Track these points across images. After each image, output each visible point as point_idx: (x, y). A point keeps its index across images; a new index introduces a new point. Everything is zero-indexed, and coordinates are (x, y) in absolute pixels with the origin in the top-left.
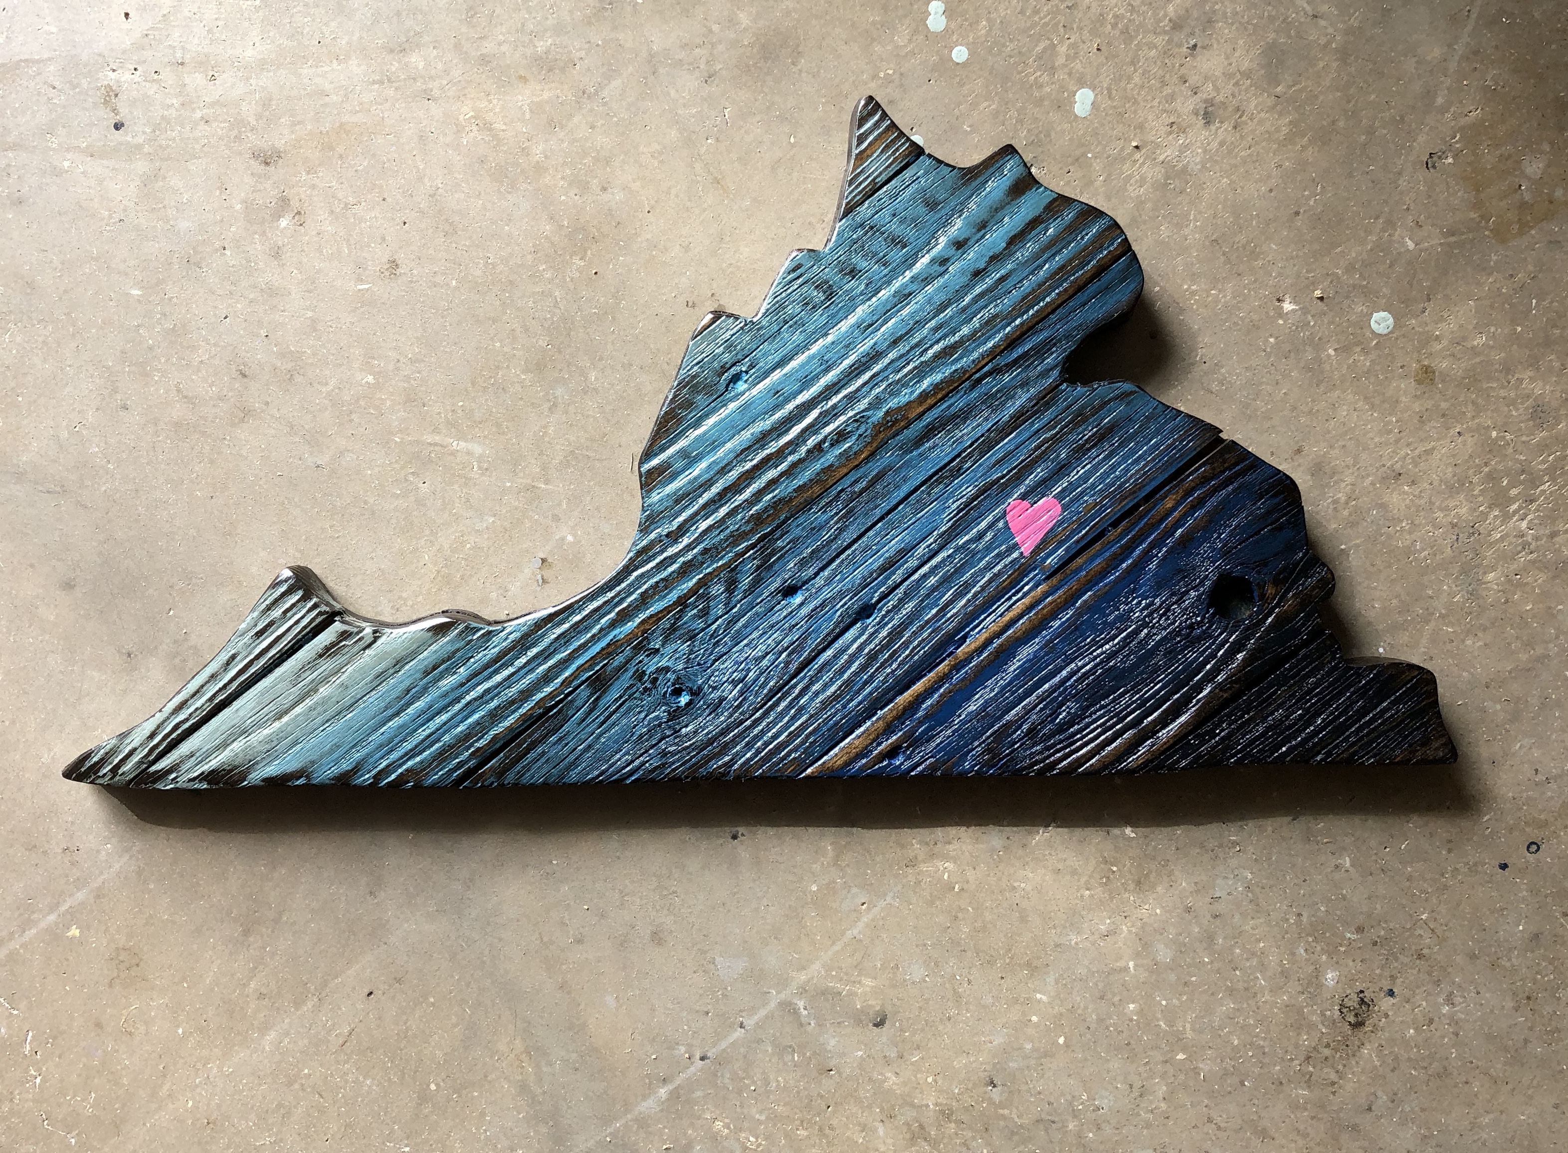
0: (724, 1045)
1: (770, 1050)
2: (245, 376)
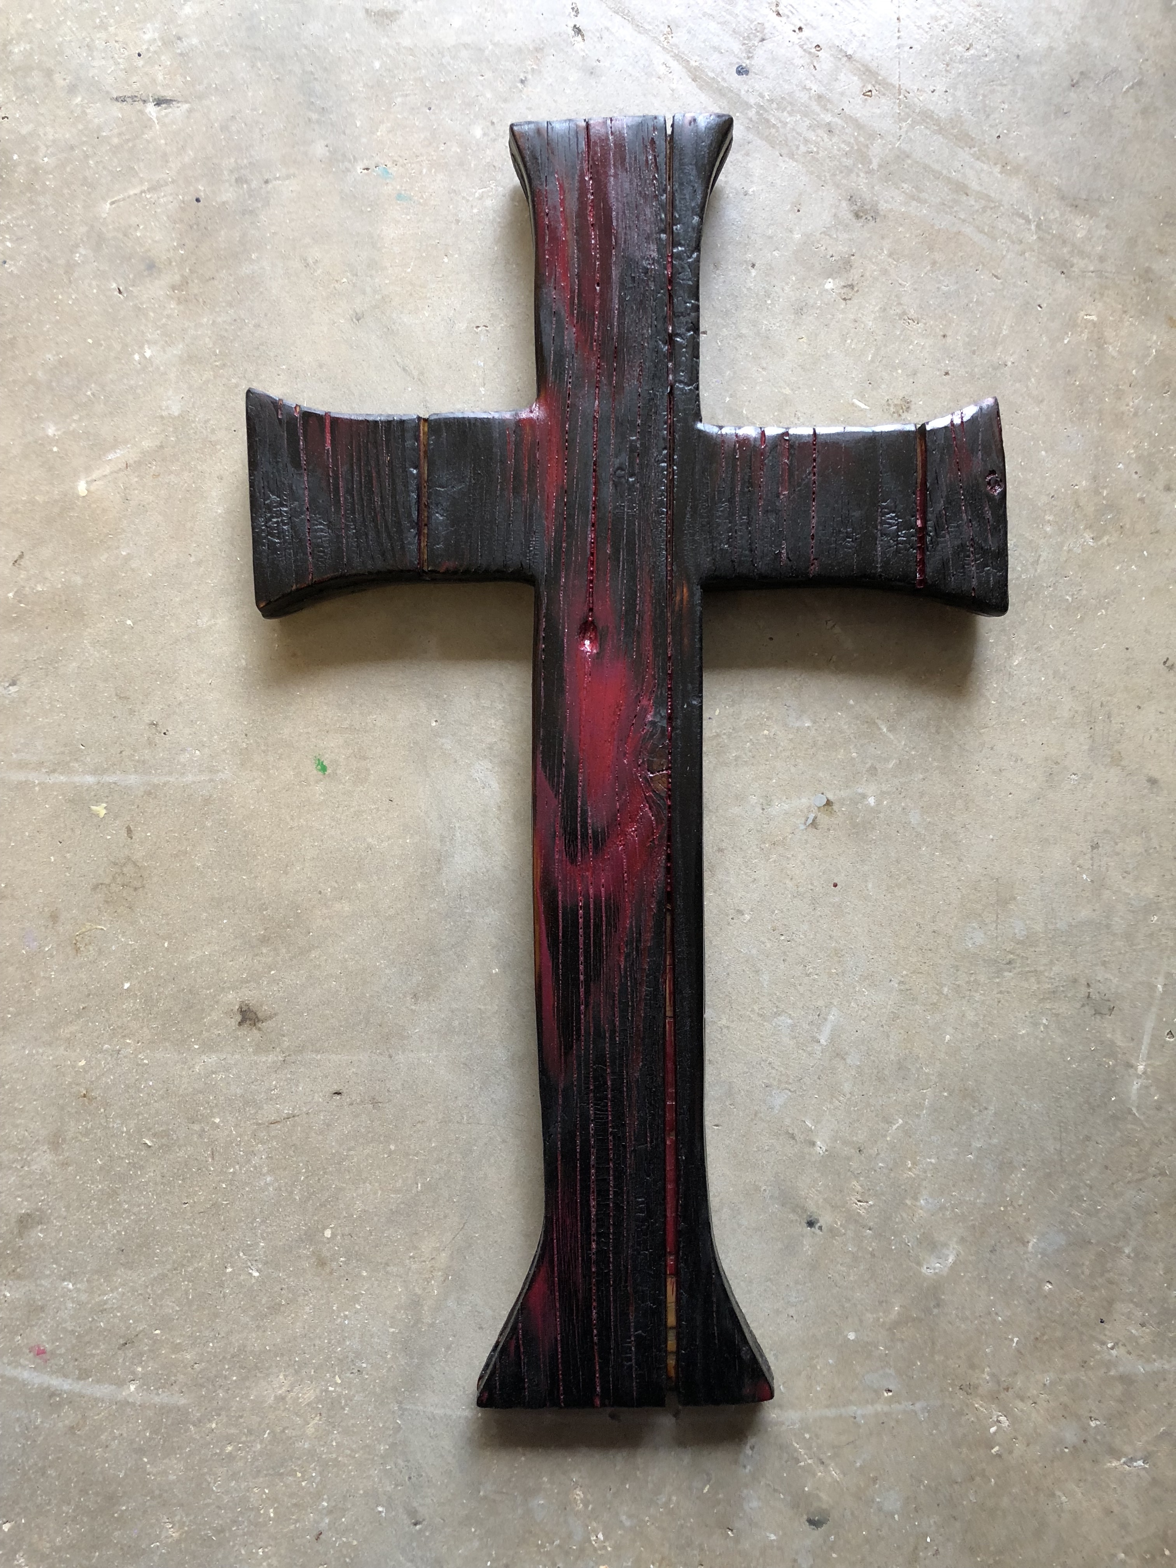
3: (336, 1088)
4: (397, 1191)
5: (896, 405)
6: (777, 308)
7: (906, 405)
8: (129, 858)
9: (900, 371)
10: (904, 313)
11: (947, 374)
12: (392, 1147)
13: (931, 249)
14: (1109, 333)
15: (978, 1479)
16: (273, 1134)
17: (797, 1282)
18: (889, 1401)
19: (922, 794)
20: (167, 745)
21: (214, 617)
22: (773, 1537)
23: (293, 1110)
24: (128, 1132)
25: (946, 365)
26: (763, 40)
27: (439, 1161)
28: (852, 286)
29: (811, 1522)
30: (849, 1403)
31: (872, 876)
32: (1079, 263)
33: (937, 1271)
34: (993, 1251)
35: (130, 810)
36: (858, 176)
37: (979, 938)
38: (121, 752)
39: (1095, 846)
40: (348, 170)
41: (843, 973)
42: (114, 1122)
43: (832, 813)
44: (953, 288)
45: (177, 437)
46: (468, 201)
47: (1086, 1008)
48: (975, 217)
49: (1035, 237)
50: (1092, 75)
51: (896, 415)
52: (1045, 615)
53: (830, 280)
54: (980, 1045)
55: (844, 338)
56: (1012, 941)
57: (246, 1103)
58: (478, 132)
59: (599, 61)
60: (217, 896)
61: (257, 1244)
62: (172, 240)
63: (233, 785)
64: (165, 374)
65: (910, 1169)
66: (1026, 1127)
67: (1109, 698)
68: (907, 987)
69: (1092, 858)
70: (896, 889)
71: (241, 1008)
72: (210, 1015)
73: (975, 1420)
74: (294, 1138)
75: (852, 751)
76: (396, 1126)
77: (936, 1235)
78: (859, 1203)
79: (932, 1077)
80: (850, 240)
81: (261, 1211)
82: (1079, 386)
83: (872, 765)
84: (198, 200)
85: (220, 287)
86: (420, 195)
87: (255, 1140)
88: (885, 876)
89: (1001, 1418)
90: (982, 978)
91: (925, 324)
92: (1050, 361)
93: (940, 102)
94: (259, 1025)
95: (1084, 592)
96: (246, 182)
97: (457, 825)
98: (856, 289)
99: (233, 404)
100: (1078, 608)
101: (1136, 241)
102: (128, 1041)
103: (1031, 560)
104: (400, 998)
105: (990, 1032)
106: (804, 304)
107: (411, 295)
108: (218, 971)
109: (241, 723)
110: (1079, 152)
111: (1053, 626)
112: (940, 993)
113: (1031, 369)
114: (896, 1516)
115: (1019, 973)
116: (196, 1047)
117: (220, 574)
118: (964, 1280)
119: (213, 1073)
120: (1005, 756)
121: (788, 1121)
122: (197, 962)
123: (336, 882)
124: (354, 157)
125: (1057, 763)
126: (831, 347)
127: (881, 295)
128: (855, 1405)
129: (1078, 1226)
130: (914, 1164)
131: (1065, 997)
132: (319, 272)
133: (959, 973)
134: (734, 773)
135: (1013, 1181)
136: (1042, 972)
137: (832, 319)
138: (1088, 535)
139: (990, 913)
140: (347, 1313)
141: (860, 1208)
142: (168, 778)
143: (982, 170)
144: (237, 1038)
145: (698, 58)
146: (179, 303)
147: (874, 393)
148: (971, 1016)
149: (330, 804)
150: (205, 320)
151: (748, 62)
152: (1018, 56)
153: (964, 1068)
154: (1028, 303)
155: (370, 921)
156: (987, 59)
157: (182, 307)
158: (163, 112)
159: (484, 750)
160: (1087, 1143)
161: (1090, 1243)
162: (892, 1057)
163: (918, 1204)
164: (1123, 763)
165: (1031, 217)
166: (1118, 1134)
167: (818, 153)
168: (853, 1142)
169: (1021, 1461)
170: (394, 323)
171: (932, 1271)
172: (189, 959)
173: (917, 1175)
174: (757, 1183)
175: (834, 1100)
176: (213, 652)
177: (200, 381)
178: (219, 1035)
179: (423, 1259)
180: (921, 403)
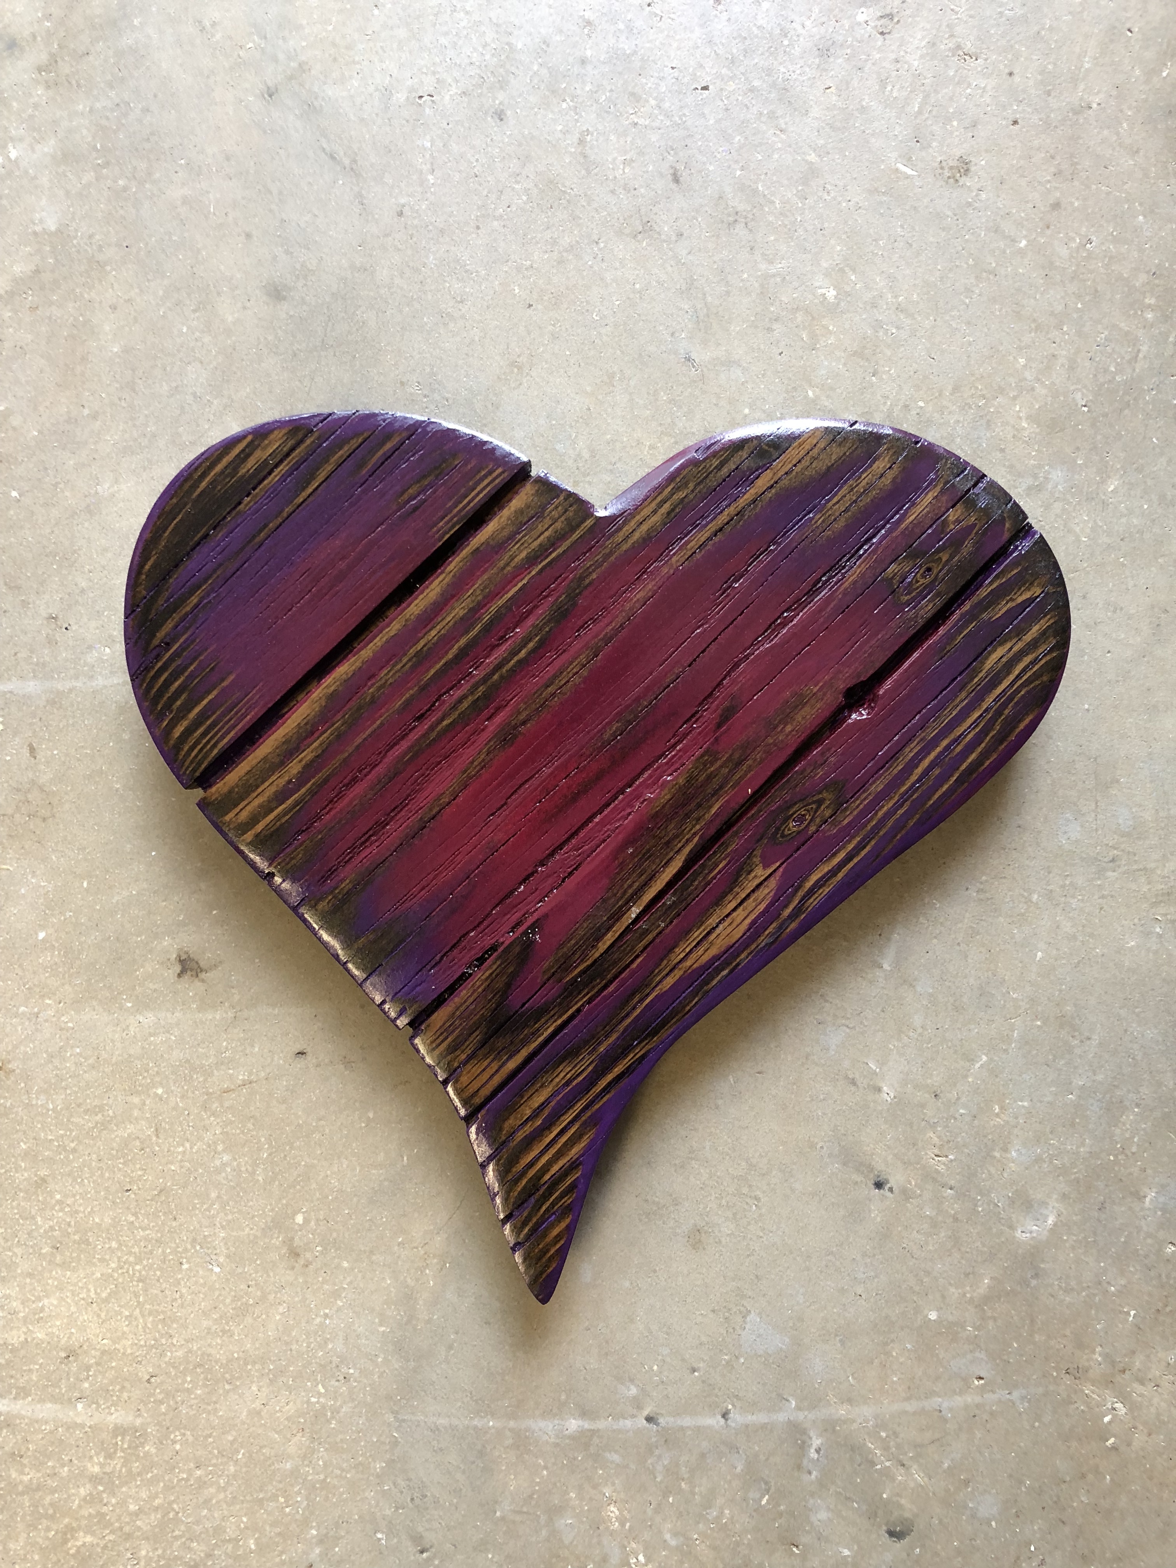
0: (687, 1421)
1: (739, 1470)
2: (676, 180)
3: (299, 1047)
4: (378, 1166)
5: (951, 168)
6: (797, 51)
7: (964, 167)
8: (33, 782)
9: (955, 123)
10: (959, 47)
11: (1015, 122)
12: (371, 1114)
15: (1090, 1477)
16: (227, 1104)
17: (864, 1255)
18: (982, 1390)
20: (71, 643)
21: (116, 481)
22: (846, 1552)
23: (250, 1074)
24: (54, 1110)
25: (1015, 112)
27: (427, 1128)
28: (890, 16)
29: (891, 1534)
30: (931, 1394)
33: (1035, 1235)
34: (1102, 1208)
35: (31, 724)
37: (1075, 832)
38: (16, 654)
41: (909, 882)
42: (37, 1099)
45: (56, 259)
51: (952, 180)
53: (863, 9)
54: (1079, 962)
55: (883, 84)
56: (1115, 833)
57: (193, 1069)
60: (142, 823)
61: (216, 1234)
64: (36, 178)
65: (997, 1115)
66: (1139, 1058)
68: (988, 895)
71: (179, 956)
72: (143, 966)
73: (1086, 1409)
74: (252, 1108)
76: (373, 1089)
77: (1031, 1192)
78: (937, 1158)
79: (1021, 1003)
81: (219, 1196)
85: (97, 63)
87: (205, 1112)
89: (1116, 1405)
90: (1080, 881)
91: (986, 60)
92: (1146, 100)
94: (203, 975)
98: (896, 20)
99: (122, 212)
102: (48, 1001)
103: (1127, 357)
105: (1091, 946)
106: (831, 42)
107: (335, 60)
108: (150, 913)
111: (1157, 439)
113: (1121, 111)
114: (993, 1523)
115: (1124, 873)
117: (121, 428)
118: (1067, 1245)
119: (151, 1035)
120: (1100, 605)
121: (846, 1064)
122: (123, 904)
125: (1166, 611)
126: (866, 97)
127: (928, 26)
128: (939, 1397)
130: (1002, 1108)
132: (218, 36)
133: (1051, 875)
135: (1124, 1124)
136: (1153, 870)
137: (866, 61)
139: (1087, 800)
140: (327, 1311)
141: (940, 1165)
142: (75, 683)
144: (177, 992)
146: (48, 87)
147: (924, 154)
148: (1067, 927)
150: (81, 107)
153: (1060, 991)
157: (50, 93)
162: (972, 981)
163: (1009, 1156)
168: (928, 1085)
169: (1141, 1453)
170: (316, 98)
171: (1028, 1235)
172: (114, 901)
173: (1007, 1122)
174: (812, 1139)
175: (903, 1036)
176: (118, 525)
177: (79, 185)
178: (155, 990)
179: (415, 1245)
180: (983, 163)
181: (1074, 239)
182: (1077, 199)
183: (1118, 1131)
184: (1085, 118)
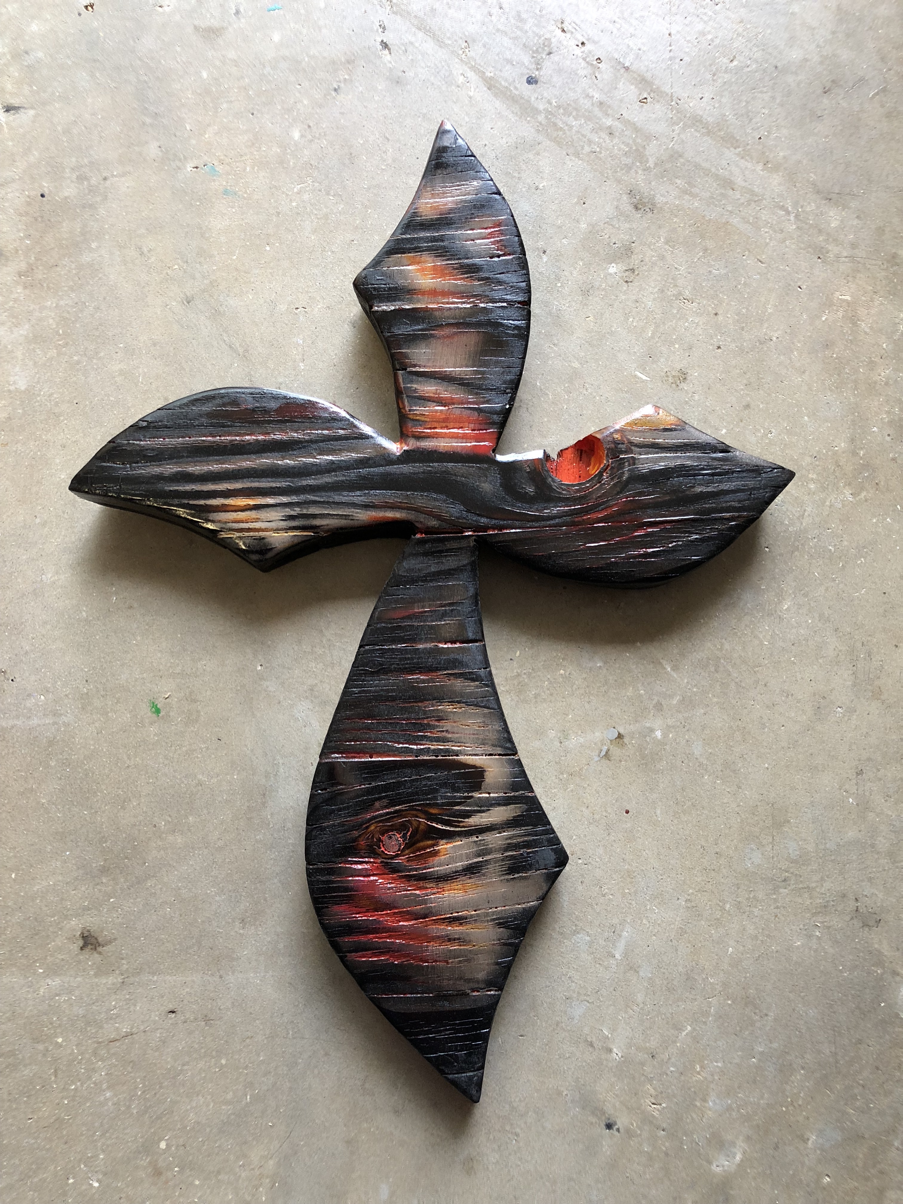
3: (171, 1007)
4: (227, 1103)
5: (674, 377)
6: (566, 291)
7: (683, 376)
9: (677, 346)
10: (680, 294)
11: (719, 347)
12: (223, 1062)
13: (702, 237)
14: (862, 312)
16: (112, 1051)
17: (597, 1181)
19: (704, 728)
20: (15, 691)
21: (57, 573)
23: (132, 1028)
25: (719, 340)
26: (550, 53)
27: (267, 1074)
28: (633, 270)
31: (660, 803)
32: (834, 249)
33: (726, 1168)
34: (776, 1148)
36: (637, 173)
37: (757, 858)
39: (860, 773)
40: (179, 169)
41: (636, 893)
43: (623, 745)
44: (723, 271)
45: (23, 409)
46: (287, 195)
47: (855, 921)
48: (741, 209)
49: (794, 227)
50: (841, 83)
51: (674, 385)
52: (810, 563)
53: (613, 265)
54: (759, 956)
55: (626, 316)
56: (786, 860)
57: (88, 1023)
58: (296, 135)
59: (404, 72)
60: (61, 830)
61: (98, 1155)
62: (19, 231)
63: (74, 728)
64: (12, 351)
65: (699, 1073)
66: (803, 1031)
67: (869, 638)
68: (693, 904)
69: (857, 784)
70: (682, 815)
71: (82, 933)
72: (54, 941)
74: (132, 1055)
75: (640, 688)
76: (226, 1041)
77: (723, 1133)
78: (653, 1106)
79: (716, 987)
80: (631, 229)
81: (102, 1125)
82: (836, 359)
83: (658, 701)
84: (43, 196)
85: (62, 273)
86: (244, 190)
87: (95, 1057)
88: (672, 802)
90: (761, 895)
91: (699, 304)
92: (810, 337)
93: (708, 108)
94: (100, 949)
95: (846, 543)
96: (86, 178)
97: (281, 761)
98: (636, 273)
99: (75, 379)
100: (840, 558)
101: (883, 230)
103: (797, 515)
104: (229, 923)
105: (768, 944)
106: (590, 286)
107: (236, 279)
108: (62, 899)
109: (82, 670)
110: (831, 152)
111: (818, 574)
112: (723, 909)
113: (793, 343)
115: (793, 890)
116: (41, 971)
117: (63, 533)
118: (750, 1176)
119: (57, 995)
120: (777, 692)
121: (586, 1030)
122: (42, 892)
123: (170, 816)
124: (184, 156)
125: (824, 697)
126: (615, 325)
127: (659, 279)
129: (852, 1122)
130: (701, 1067)
131: (836, 910)
132: (153, 259)
133: (740, 890)
134: (534, 709)
135: (793, 1083)
136: (814, 889)
137: (615, 300)
138: (847, 492)
139: (766, 835)
141: (654, 1110)
142: (15, 722)
143: (746, 168)
144: (79, 962)
145: (493, 69)
146: (25, 288)
147: (655, 366)
148: (751, 929)
149: (164, 744)
150: (49, 303)
151: (537, 73)
152: (776, 67)
153: (745, 978)
154: (790, 285)
155: (201, 852)
156: (749, 69)
157: (27, 292)
158: (11, 118)
159: (306, 692)
160: (859, 1046)
161: (863, 1138)
162: (680, 969)
163: (707, 1105)
164: (882, 697)
165: (790, 209)
166: (887, 1037)
167: (601, 153)
168: (646, 1048)
170: (221, 305)
171: (721, 1169)
172: (35, 889)
173: (705, 1078)
174: (559, 1088)
175: (629, 1009)
176: (56, 605)
177: (44, 358)
178: (63, 960)
179: (252, 1167)
180: (696, 374)
181: (759, 431)
182: (762, 403)
183: (788, 1088)
184: (768, 347)
